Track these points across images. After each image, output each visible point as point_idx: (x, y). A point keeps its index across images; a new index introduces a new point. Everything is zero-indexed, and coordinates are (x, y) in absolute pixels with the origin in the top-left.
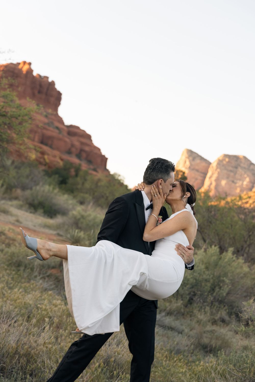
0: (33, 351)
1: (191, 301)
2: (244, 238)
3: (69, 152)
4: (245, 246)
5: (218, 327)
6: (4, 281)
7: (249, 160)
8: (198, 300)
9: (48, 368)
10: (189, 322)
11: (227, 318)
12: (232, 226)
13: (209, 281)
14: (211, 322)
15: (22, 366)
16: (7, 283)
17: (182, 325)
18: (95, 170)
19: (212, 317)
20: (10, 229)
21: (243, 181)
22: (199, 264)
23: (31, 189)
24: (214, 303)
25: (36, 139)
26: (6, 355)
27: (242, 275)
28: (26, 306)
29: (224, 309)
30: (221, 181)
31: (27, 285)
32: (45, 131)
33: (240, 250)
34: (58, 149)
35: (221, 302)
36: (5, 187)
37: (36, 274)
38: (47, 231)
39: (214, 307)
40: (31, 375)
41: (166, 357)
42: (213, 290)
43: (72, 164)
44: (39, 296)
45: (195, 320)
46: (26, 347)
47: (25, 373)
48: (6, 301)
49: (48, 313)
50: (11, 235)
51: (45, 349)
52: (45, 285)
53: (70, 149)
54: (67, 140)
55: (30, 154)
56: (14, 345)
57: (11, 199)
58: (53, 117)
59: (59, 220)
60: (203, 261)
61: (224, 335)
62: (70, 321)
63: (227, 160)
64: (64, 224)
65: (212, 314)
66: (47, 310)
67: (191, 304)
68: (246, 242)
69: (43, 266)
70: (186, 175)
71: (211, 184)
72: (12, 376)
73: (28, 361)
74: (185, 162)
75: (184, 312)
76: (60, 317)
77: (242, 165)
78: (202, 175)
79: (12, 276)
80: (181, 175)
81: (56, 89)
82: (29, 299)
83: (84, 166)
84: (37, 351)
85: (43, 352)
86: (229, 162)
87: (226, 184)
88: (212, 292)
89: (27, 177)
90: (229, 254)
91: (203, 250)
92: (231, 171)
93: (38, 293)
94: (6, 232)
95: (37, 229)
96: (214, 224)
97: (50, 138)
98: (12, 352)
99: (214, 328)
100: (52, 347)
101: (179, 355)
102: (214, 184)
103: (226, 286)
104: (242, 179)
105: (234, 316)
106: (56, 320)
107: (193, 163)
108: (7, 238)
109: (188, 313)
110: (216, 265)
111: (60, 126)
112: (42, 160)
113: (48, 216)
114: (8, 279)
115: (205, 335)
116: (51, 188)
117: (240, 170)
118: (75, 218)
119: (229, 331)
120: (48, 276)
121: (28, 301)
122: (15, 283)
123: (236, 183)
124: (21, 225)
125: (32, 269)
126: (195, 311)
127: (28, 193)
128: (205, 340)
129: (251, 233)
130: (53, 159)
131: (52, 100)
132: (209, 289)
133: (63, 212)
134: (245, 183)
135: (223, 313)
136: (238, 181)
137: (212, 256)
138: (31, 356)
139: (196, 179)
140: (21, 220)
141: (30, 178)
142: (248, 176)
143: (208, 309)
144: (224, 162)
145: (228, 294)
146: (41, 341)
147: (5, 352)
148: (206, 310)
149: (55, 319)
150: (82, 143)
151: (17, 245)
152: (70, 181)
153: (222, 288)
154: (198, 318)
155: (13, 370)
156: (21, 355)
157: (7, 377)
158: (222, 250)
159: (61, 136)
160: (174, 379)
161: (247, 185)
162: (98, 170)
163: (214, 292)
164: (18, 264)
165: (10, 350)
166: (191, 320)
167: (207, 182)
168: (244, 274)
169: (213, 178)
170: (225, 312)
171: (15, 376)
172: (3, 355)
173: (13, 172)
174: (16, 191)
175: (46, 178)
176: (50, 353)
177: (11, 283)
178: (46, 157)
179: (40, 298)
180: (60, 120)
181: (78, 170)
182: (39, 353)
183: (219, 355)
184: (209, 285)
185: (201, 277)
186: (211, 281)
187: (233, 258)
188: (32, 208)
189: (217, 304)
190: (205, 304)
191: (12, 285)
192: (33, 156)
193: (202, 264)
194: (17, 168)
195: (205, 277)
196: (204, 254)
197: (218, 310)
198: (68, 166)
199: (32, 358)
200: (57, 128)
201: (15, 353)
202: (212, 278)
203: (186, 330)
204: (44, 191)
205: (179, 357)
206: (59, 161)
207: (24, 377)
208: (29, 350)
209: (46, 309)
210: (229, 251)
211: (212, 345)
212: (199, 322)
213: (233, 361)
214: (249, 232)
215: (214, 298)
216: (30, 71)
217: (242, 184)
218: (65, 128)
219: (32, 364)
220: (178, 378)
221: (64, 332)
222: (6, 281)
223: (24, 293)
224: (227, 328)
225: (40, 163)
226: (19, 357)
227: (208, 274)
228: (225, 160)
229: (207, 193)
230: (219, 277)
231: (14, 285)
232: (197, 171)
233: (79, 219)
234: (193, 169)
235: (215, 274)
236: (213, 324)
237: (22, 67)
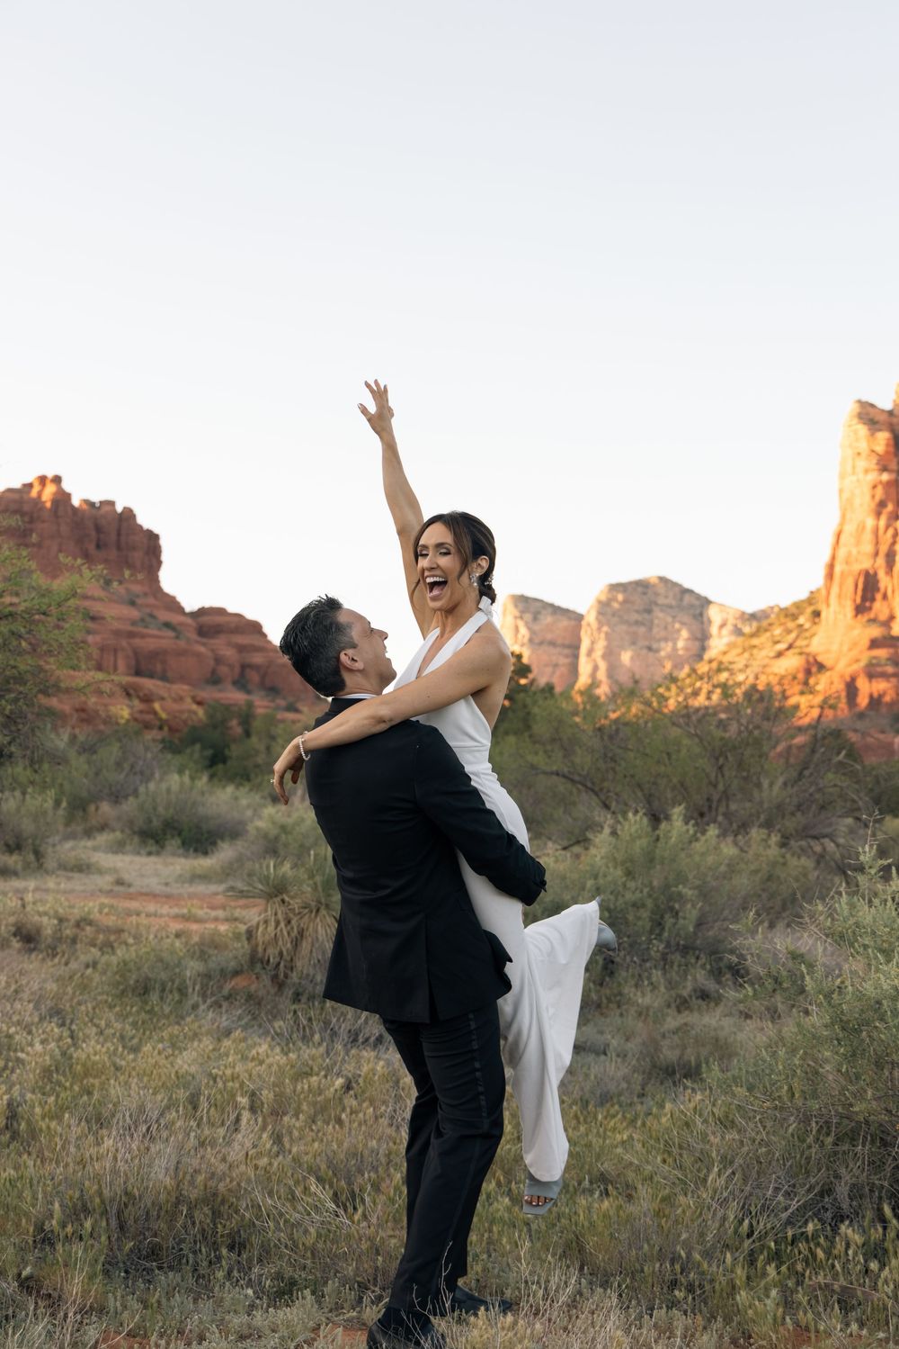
0: (221, 1185)
1: (610, 966)
2: (708, 776)
3: (214, 680)
4: (716, 797)
5: (696, 1014)
6: (114, 1034)
7: (675, 585)
8: (628, 959)
9: (272, 1216)
10: (618, 1020)
11: (711, 985)
12: (668, 754)
13: (643, 906)
14: (673, 1005)
15: (204, 1230)
16: (122, 1037)
17: (602, 1033)
18: (292, 708)
19: (673, 993)
20: (102, 906)
21: (675, 641)
22: (608, 867)
23: (136, 793)
24: (669, 957)
25: (121, 664)
26: (155, 1213)
27: (723, 868)
28: (182, 1080)
29: (700, 962)
30: (620, 655)
31: (175, 1029)
32: (137, 642)
33: (705, 809)
34: (183, 679)
35: (686, 950)
36: (64, 804)
37: (195, 998)
38: (201, 888)
39: (672, 967)
40: (231, 1248)
41: (576, 1117)
42: (658, 924)
43: (227, 708)
44: (211, 1047)
45: (633, 1011)
46: (200, 1179)
47: (215, 1246)
48: (126, 1083)
49: (242, 1084)
50: (111, 921)
51: (251, 1173)
52: (224, 1022)
53: (213, 672)
54: (202, 649)
55: (113, 709)
56: (168, 1181)
57: (88, 833)
58: (151, 600)
59: (225, 853)
60: (615, 859)
61: (715, 1030)
62: (303, 1088)
63: (620, 597)
64: (240, 860)
65: (671, 985)
66: (238, 1077)
67: (612, 973)
68: (715, 786)
69: (207, 976)
70: (525, 660)
71: (596, 668)
72: (184, 1261)
73: (216, 1214)
74: (517, 629)
75: (600, 998)
76: (275, 1085)
77: (661, 601)
78: (567, 651)
79: (131, 1020)
80: (514, 664)
81: (141, 527)
82: (187, 1061)
83: (261, 705)
84: (231, 1182)
85: (249, 1181)
86: (625, 601)
87: (632, 659)
88: (657, 931)
89: (119, 764)
90: (677, 824)
91: (607, 830)
92: (637, 623)
93: (207, 1043)
94: (96, 916)
95: (175, 889)
96: (623, 763)
97: (155, 655)
98: (167, 1201)
99: (686, 1017)
100: (270, 1164)
101: (608, 1105)
102: (603, 666)
103: (689, 906)
104: (671, 637)
105: (728, 976)
106: (267, 1095)
107: (536, 628)
108: (100, 929)
109: (609, 1000)
110: (652, 860)
111: (175, 619)
112: (149, 717)
113: (196, 850)
114: (123, 1029)
115: (665, 1043)
116: (186, 779)
117: (659, 614)
118: (266, 836)
119: (725, 1016)
120: (227, 998)
121: (186, 1066)
122: (144, 1034)
123: (657, 651)
124: (132, 890)
125: (182, 991)
126: (628, 990)
127: (129, 806)
128: (669, 1054)
129: (721, 761)
130: (176, 707)
131: (137, 556)
132: (648, 926)
133: (233, 832)
134: (680, 644)
135: (698, 976)
136: (663, 644)
137: (633, 839)
138: (219, 1199)
139: (556, 666)
140: (126, 877)
141: (126, 766)
142: (683, 624)
143: (657, 975)
144: (616, 605)
145: (700, 924)
146: (235, 1153)
147: (149, 1204)
148: (654, 979)
149: (265, 1092)
150: (241, 649)
151: (131, 941)
152: (235, 751)
153: (681, 914)
154: (638, 1005)
155: (183, 1246)
156: (194, 1203)
157: (171, 1268)
158: (656, 819)
159: (182, 644)
160: (606, 1165)
161: (686, 649)
162: (300, 706)
163: (663, 929)
164: (144, 989)
165: (163, 1197)
166: (621, 1015)
167: (585, 668)
168: (729, 865)
169: (598, 653)
170: (703, 972)
171: (191, 1262)
172: (148, 1213)
173: (79, 763)
174: (97, 809)
175: (169, 756)
176: (269, 1179)
177: (133, 1038)
178: (157, 706)
179: (217, 1054)
180: (172, 604)
181: (246, 718)
182: (239, 1185)
183: (704, 1075)
184: (645, 914)
185: (621, 901)
186: (649, 903)
187: (688, 831)
188: (151, 841)
189: (677, 957)
190: (648, 965)
191: (135, 1041)
192: (123, 711)
193: (615, 868)
194: (89, 749)
195: (629, 896)
196: (613, 840)
197: (686, 973)
198: (219, 717)
199: (223, 1202)
200: (167, 625)
201: (178, 1202)
202: (650, 896)
203: (614, 1043)
204: (168, 791)
205: (608, 1111)
206: (194, 707)
207: (215, 1256)
208: (211, 1183)
209: (235, 1075)
210: (675, 817)
211: (690, 1061)
212: (642, 1013)
213: (744, 1079)
214: (717, 759)
215: (668, 945)
216: (63, 498)
217: (675, 649)
218: (189, 621)
219: (228, 1218)
220: (616, 1161)
221: (294, 1120)
222: (118, 1034)
223: (170, 1051)
224: (719, 1010)
225: (147, 726)
226: (189, 1209)
227: (636, 889)
228: (615, 599)
229: (588, 692)
230: (667, 886)
231: (141, 1040)
232: (553, 644)
233: (277, 838)
234: (541, 643)
235: (655, 883)
236: (679, 1011)
237: (40, 494)
